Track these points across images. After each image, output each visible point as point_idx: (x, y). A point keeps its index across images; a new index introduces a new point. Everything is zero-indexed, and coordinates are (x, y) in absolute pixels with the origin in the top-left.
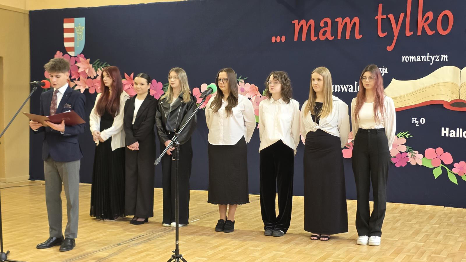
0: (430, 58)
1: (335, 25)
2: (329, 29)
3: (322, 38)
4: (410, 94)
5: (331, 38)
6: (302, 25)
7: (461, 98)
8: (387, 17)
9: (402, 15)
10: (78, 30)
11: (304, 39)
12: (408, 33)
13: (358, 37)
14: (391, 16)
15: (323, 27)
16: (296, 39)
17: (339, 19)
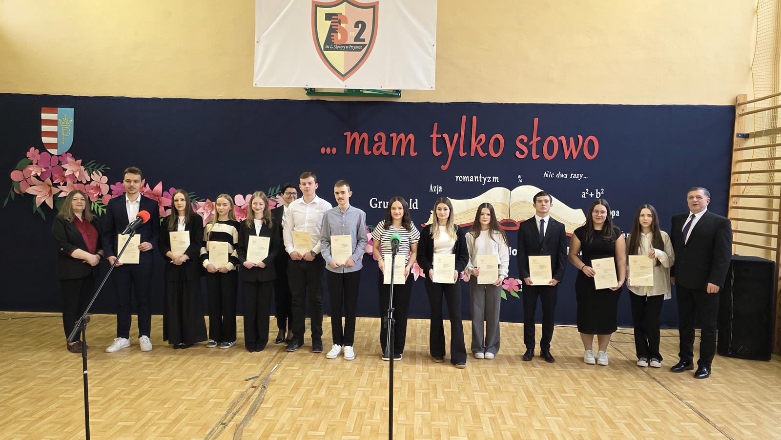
0: (482, 179)
1: (389, 140)
2: (383, 143)
3: (376, 153)
4: (463, 213)
5: (385, 154)
6: (355, 138)
7: (511, 218)
8: (442, 136)
9: (456, 135)
10: (64, 123)
11: (357, 152)
12: (462, 154)
13: (413, 154)
14: (446, 136)
15: (377, 142)
16: (348, 152)
17: (394, 135)
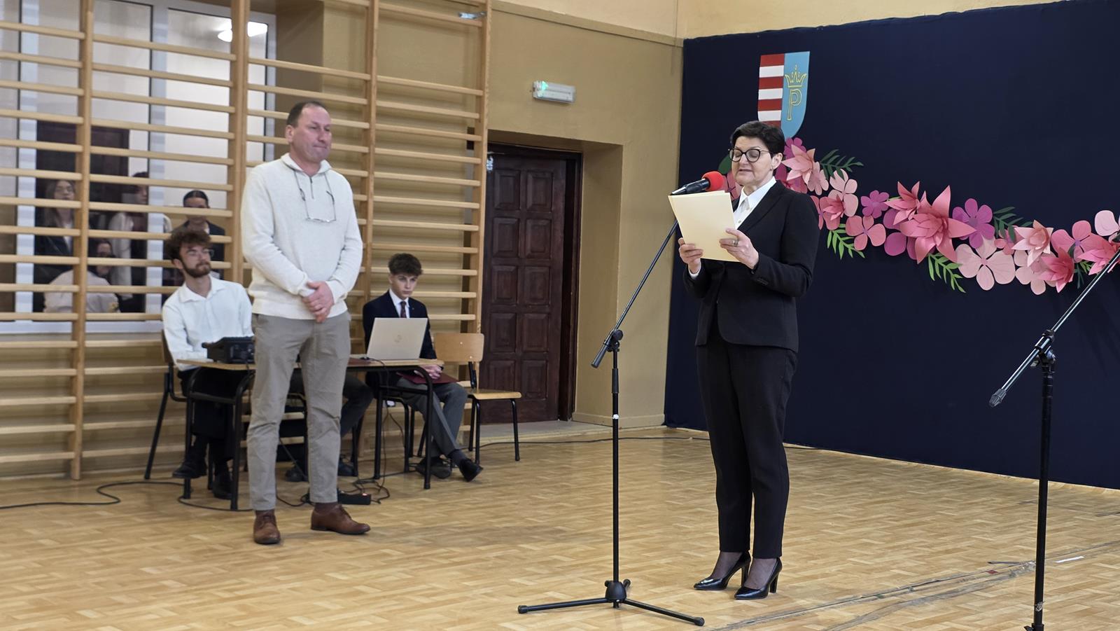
10: (792, 81)
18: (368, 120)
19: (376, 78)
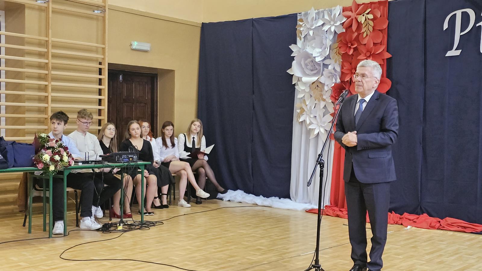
18: (48, 59)
19: (51, 39)
